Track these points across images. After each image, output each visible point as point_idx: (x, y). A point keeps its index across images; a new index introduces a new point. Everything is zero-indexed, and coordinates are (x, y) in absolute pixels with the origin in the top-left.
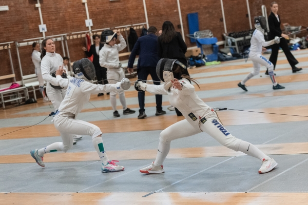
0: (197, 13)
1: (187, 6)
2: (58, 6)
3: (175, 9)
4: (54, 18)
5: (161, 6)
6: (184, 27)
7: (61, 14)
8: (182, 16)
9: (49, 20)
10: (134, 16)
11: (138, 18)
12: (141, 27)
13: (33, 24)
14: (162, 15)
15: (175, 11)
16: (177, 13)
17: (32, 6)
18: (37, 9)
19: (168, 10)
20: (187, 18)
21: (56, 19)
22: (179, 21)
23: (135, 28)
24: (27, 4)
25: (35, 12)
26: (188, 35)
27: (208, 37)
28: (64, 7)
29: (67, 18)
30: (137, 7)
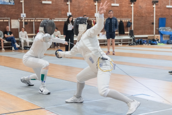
0: (165, 18)
1: (160, 14)
2: (80, 5)
3: (152, 14)
4: (76, 10)
5: (143, 12)
6: (156, 24)
7: (81, 9)
8: (156, 19)
9: (74, 11)
10: (125, 15)
11: (127, 16)
12: (128, 21)
13: (64, 12)
14: (143, 16)
15: (152, 15)
16: (153, 16)
17: (65, 3)
18: (68, 5)
19: (147, 14)
20: (159, 20)
21: (78, 11)
22: (154, 21)
23: (123, 21)
24: (63, 2)
25: (67, 6)
26: (157, 28)
27: (168, 31)
28: (83, 6)
29: (84, 11)
30: (128, 11)
